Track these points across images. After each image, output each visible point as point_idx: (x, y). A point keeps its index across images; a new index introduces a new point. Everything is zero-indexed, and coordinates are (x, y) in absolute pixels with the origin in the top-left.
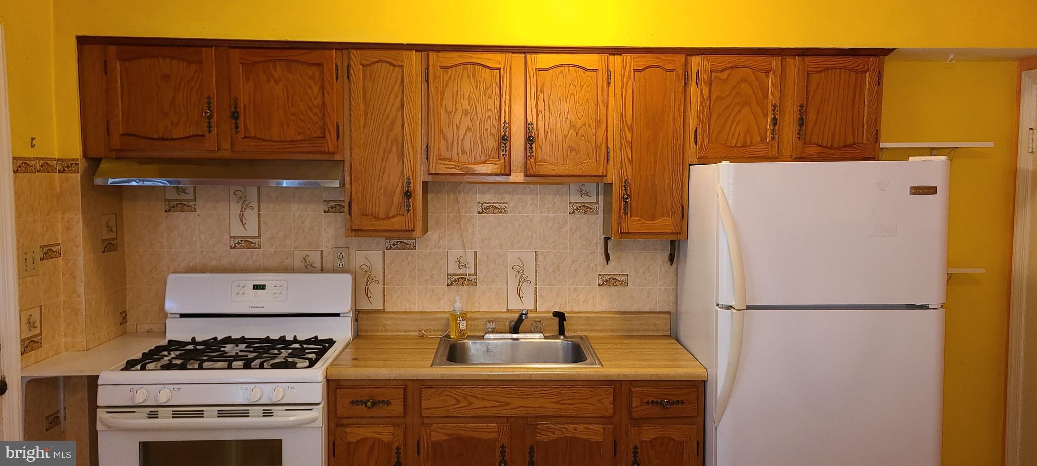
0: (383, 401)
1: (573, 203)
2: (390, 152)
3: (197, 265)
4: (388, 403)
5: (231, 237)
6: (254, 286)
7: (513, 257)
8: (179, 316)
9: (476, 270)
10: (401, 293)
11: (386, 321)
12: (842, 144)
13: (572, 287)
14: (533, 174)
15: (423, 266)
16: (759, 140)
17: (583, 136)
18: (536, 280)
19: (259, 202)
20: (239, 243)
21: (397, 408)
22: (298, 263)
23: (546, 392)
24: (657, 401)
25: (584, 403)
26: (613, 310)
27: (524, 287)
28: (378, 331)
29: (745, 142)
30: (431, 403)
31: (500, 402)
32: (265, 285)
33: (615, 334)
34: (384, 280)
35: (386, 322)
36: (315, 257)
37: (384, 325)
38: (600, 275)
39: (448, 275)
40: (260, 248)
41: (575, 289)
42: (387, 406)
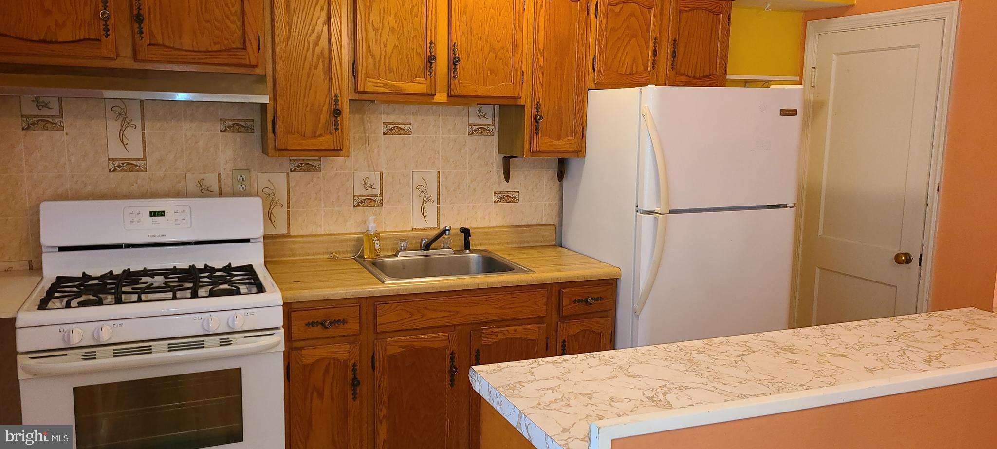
0: (339, 321)
1: (472, 125)
2: (316, 68)
3: (67, 191)
4: (344, 322)
5: (109, 160)
6: (151, 213)
7: (417, 178)
8: (57, 250)
9: (381, 191)
10: (307, 216)
11: (294, 245)
12: (702, 75)
13: (471, 205)
14: (456, 94)
15: (329, 188)
16: (642, 68)
17: (501, 59)
18: (438, 199)
19: (143, 119)
20: (119, 166)
21: (353, 326)
22: (192, 186)
23: (489, 299)
24: (582, 299)
25: (522, 306)
26: (506, 225)
27: (428, 206)
28: (284, 256)
29: (632, 70)
30: (387, 317)
31: (450, 312)
32: (164, 212)
33: (510, 246)
34: (288, 203)
35: (293, 246)
36: (212, 181)
37: (291, 250)
38: (495, 193)
39: (354, 196)
40: (146, 172)
41: (474, 207)
42: (343, 324)
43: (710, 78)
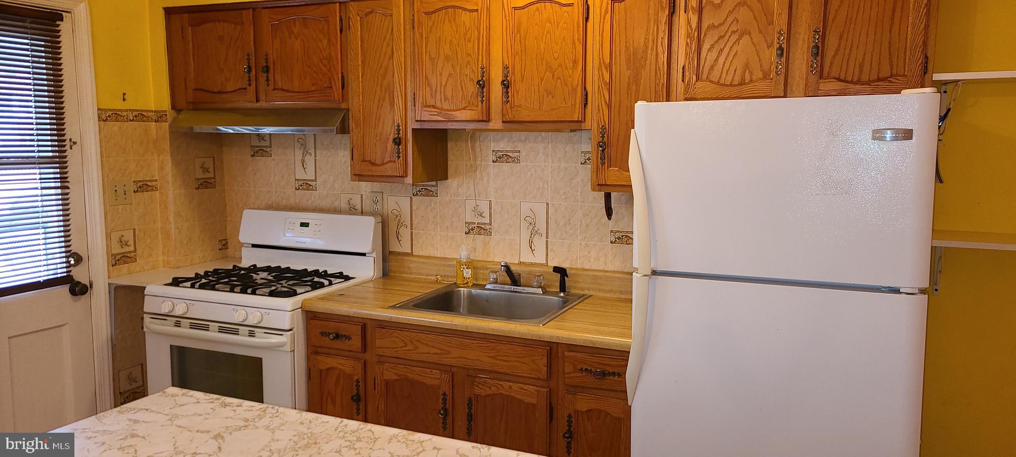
0: (345, 336)
1: (585, 153)
2: (384, 101)
3: (273, 203)
4: (349, 338)
5: (296, 180)
6: (301, 223)
7: (525, 208)
8: (251, 246)
9: (490, 220)
10: (426, 238)
11: (411, 263)
13: (583, 243)
14: (508, 120)
15: (444, 213)
16: (761, 75)
17: (559, 78)
18: (547, 233)
19: (315, 149)
20: (301, 186)
21: (356, 343)
22: (344, 205)
23: (482, 345)
24: (591, 370)
25: (518, 362)
26: (626, 271)
27: (536, 239)
28: (404, 273)
29: (743, 79)
30: (382, 343)
31: (441, 350)
32: (309, 223)
34: (411, 225)
35: (411, 265)
36: (356, 201)
37: (409, 268)
38: (612, 231)
39: (466, 223)
40: (316, 190)
41: (587, 245)
42: (349, 340)
43: (890, 81)
